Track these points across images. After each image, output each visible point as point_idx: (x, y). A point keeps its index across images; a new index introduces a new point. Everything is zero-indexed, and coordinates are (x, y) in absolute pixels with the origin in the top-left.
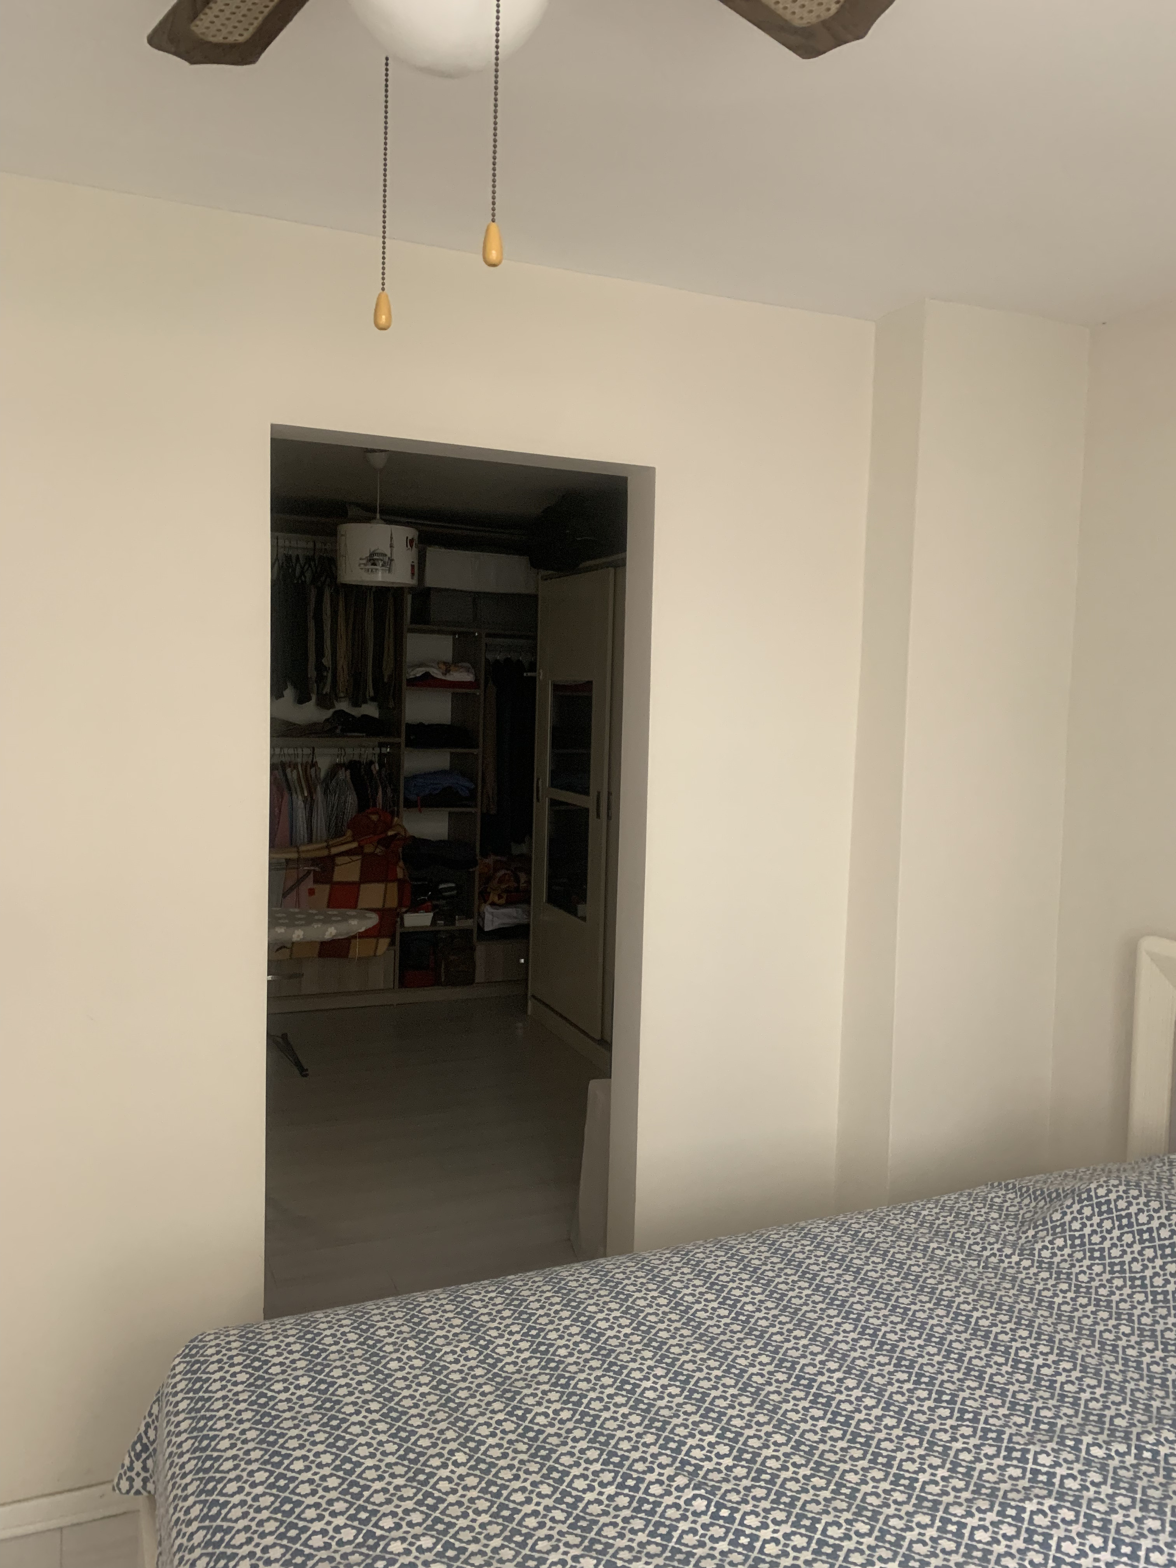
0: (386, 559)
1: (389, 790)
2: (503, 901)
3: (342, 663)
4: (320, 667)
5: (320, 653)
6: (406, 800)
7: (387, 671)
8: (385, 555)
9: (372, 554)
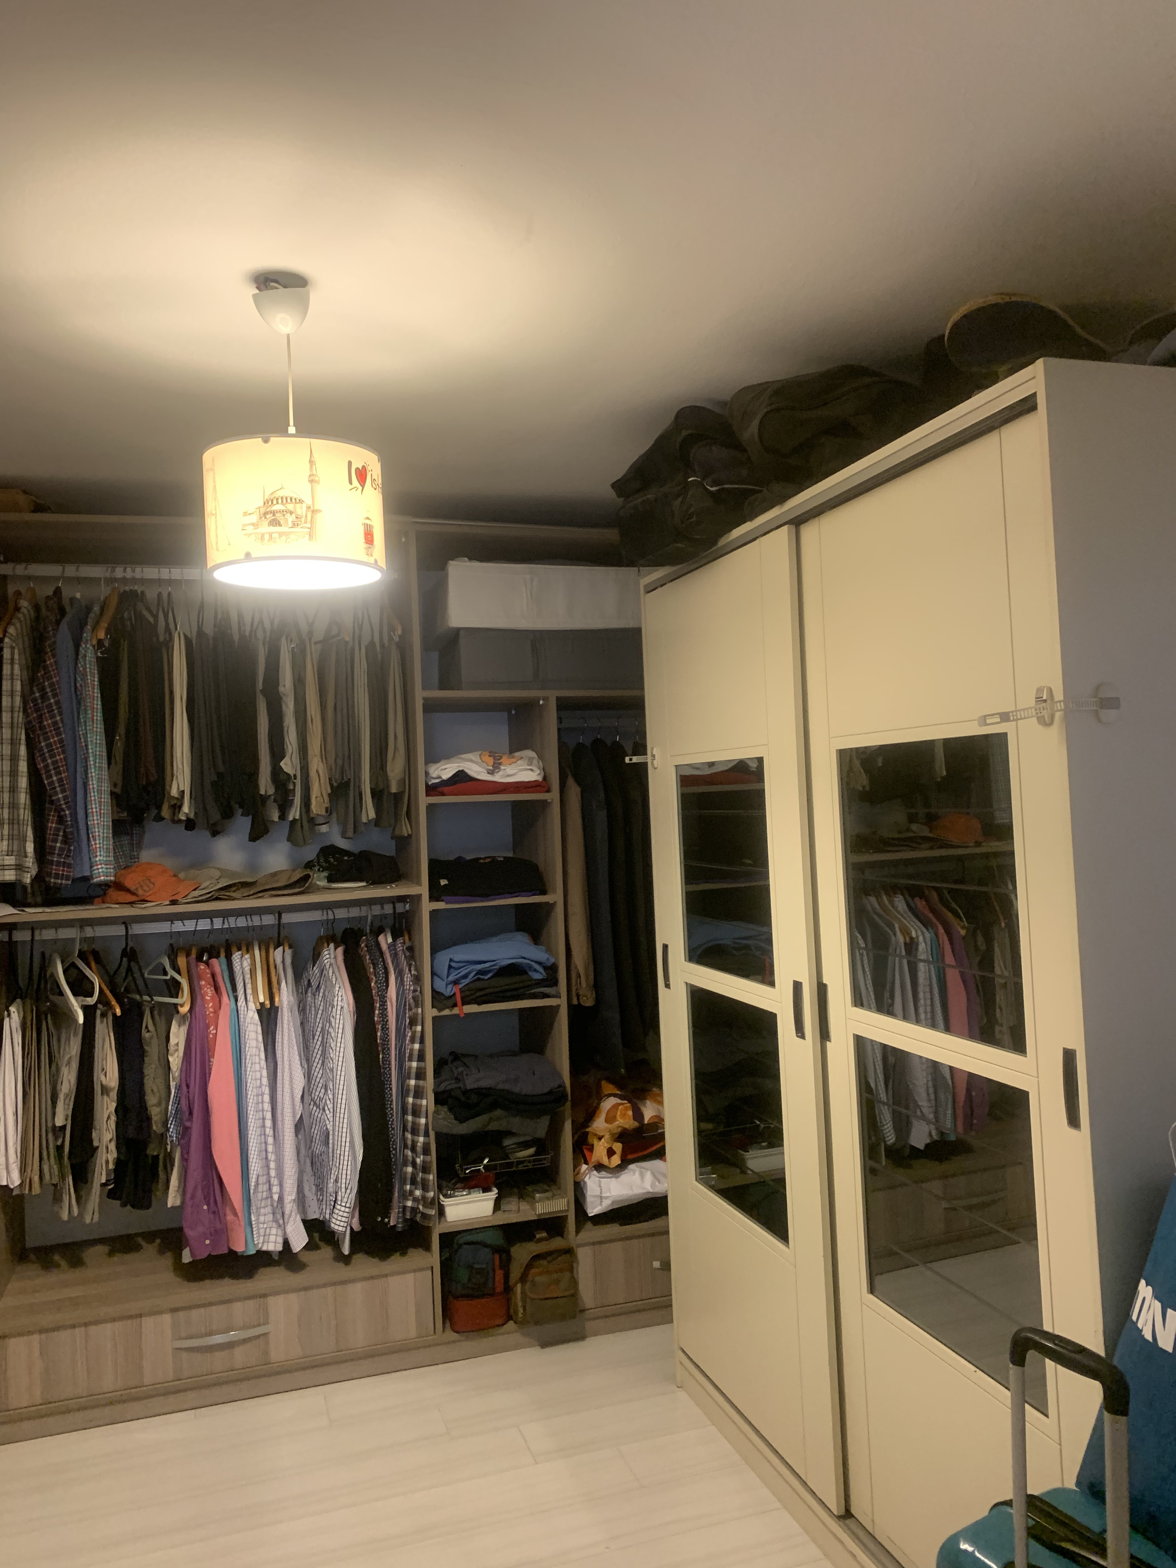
0: (301, 510)
1: (408, 978)
2: (616, 1160)
3: (316, 765)
4: (277, 775)
5: (277, 753)
6: (435, 993)
7: (395, 770)
8: (301, 501)
9: (269, 502)
